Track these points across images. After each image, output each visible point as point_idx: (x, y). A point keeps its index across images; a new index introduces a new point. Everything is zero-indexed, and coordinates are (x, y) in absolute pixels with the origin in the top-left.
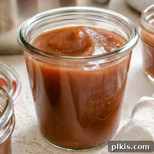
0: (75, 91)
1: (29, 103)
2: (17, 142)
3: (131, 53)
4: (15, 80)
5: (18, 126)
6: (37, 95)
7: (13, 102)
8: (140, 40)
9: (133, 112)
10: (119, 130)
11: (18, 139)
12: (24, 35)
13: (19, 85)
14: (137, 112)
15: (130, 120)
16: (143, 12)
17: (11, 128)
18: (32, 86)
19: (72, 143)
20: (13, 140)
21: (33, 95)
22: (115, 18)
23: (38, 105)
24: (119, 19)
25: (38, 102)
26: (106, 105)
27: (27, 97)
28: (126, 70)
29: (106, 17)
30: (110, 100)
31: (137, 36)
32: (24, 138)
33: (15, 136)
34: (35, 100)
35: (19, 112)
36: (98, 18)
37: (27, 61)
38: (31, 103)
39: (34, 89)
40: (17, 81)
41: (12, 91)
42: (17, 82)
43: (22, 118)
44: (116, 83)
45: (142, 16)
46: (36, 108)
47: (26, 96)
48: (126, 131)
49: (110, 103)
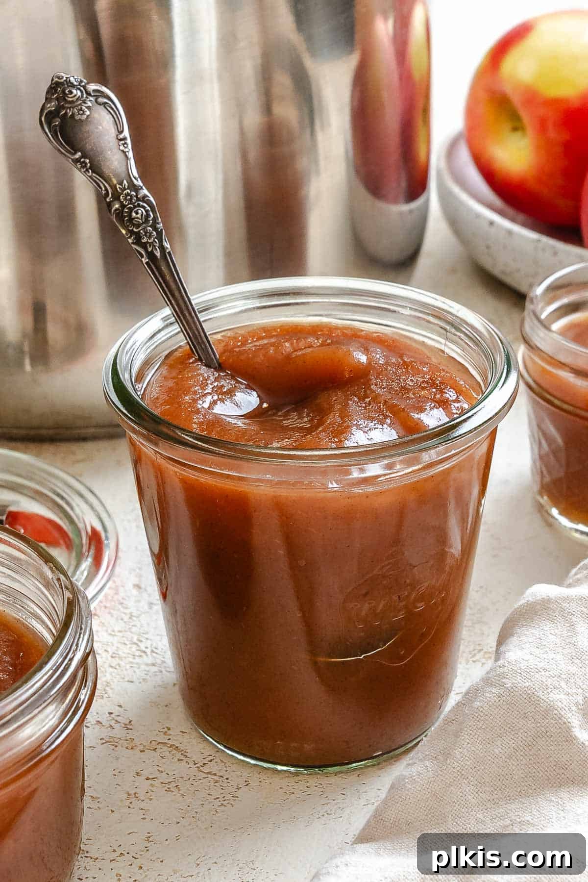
0: (302, 563)
1: (144, 605)
2: (104, 742)
3: (493, 435)
4: (99, 528)
5: (108, 684)
6: (171, 579)
7: (88, 603)
8: (522, 387)
9: (502, 639)
10: (453, 700)
11: (105, 733)
12: (127, 376)
13: (112, 544)
14: (514, 640)
15: (490, 664)
16: (531, 295)
17: (84, 695)
18: (156, 550)
19: (293, 744)
20: (90, 735)
21: (160, 580)
22: (439, 314)
23: (174, 612)
24: (450, 317)
25: (174, 604)
26: (411, 615)
27: (138, 587)
28: (476, 491)
29: (407, 312)
30: (421, 598)
31: (513, 376)
32: (128, 726)
33: (99, 722)
34: (164, 596)
35: (110, 639)
36: (379, 316)
37: (137, 462)
38: (151, 604)
39: (161, 558)
40: (105, 530)
41: (86, 564)
42: (103, 535)
43: (120, 658)
44: (443, 539)
45: (529, 306)
46: (167, 621)
47: (135, 580)
48: (477, 704)
49: (421, 606)
